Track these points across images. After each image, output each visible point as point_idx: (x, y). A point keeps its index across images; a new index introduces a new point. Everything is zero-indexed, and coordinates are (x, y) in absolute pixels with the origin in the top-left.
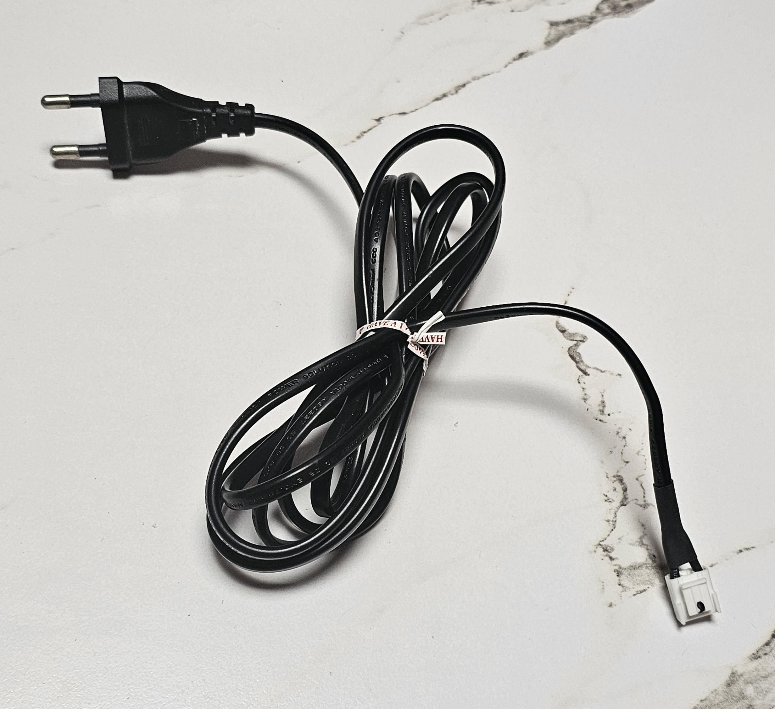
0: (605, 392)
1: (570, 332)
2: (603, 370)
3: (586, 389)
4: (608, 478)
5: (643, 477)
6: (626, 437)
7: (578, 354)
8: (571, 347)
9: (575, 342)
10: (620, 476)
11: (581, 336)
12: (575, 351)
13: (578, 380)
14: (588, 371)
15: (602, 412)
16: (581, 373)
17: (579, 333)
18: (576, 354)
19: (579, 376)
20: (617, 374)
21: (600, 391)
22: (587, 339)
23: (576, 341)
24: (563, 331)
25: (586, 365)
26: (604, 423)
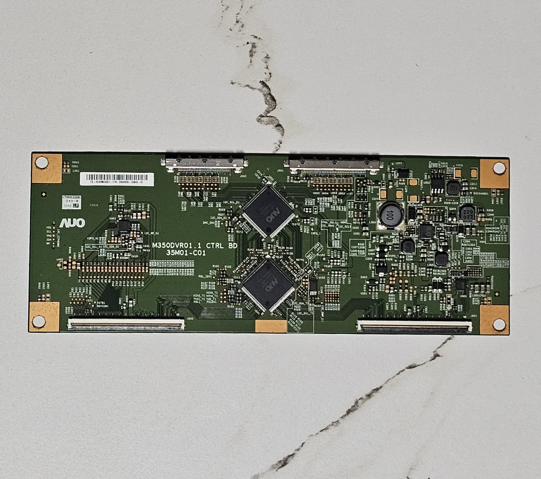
0: (248, 65)
1: (272, 125)
2: (247, 87)
3: (265, 68)
6: (235, 23)
7: (267, 103)
8: (273, 110)
9: (269, 115)
11: (263, 122)
12: (270, 106)
13: (271, 77)
14: (260, 86)
15: (254, 46)
16: (267, 83)
17: (264, 125)
18: (269, 102)
19: (269, 80)
20: (234, 84)
21: (252, 67)
22: (257, 120)
23: (268, 117)
24: (279, 125)
25: (261, 92)
26: (253, 35)
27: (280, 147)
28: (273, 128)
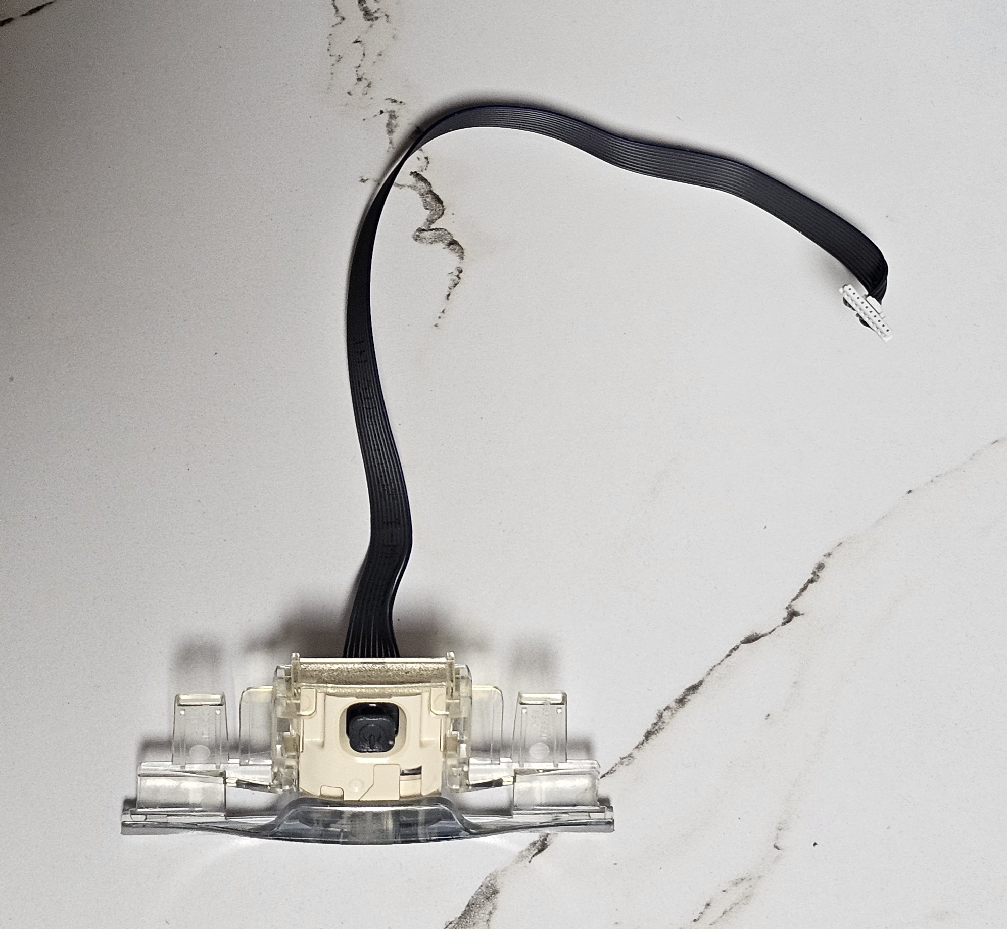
0: (387, 149)
1: (441, 242)
4: (386, 15)
5: (334, 24)
6: (356, 81)
7: (428, 207)
8: (439, 218)
9: (433, 226)
10: (368, 20)
11: (424, 240)
12: (434, 211)
13: (428, 163)
14: (412, 180)
15: (392, 116)
16: (424, 174)
17: (427, 244)
18: (432, 206)
19: (426, 169)
20: (366, 181)
22: (413, 238)
23: (432, 230)
24: (453, 243)
25: (414, 190)
26: (389, 98)
27: (459, 278)
28: (444, 248)
